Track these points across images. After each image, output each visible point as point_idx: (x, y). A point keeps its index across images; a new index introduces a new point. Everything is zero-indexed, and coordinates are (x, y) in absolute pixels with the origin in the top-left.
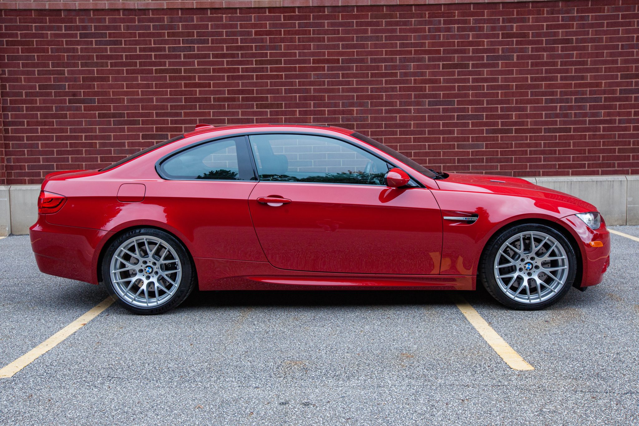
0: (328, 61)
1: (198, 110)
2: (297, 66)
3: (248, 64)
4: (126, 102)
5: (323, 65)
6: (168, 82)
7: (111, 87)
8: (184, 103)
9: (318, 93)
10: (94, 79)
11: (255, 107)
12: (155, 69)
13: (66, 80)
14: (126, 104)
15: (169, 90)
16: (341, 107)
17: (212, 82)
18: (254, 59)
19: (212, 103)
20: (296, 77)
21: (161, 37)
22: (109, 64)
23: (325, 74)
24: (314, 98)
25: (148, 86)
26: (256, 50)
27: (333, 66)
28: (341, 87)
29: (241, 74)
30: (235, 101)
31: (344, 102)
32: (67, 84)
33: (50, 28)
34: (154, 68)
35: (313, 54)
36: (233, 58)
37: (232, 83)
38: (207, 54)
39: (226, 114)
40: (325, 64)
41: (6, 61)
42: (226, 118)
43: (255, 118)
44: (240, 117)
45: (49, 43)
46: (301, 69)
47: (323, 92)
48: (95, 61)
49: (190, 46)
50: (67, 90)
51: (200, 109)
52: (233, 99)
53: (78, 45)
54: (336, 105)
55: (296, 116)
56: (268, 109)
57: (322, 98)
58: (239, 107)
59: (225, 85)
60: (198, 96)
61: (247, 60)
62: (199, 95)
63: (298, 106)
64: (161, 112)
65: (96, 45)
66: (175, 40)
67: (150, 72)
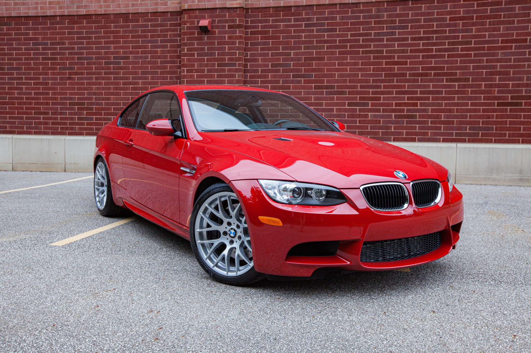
0: (516, 41)
1: (395, 84)
2: (486, 46)
3: (442, 45)
4: (336, 77)
5: (511, 45)
6: (372, 60)
7: (326, 65)
8: (383, 78)
9: (504, 68)
10: (313, 59)
11: (445, 81)
12: (362, 51)
13: (292, 59)
14: (336, 78)
15: (372, 67)
16: (525, 80)
17: (408, 60)
18: (447, 41)
19: (408, 77)
20: (485, 55)
21: (369, 25)
22: (325, 47)
23: (512, 52)
24: (500, 73)
25: (356, 64)
26: (449, 33)
27: (520, 45)
28: (526, 63)
29: (434, 53)
30: (427, 76)
31: (528, 76)
32: (292, 63)
33: (283, 21)
34: (361, 50)
35: (501, 35)
36: (429, 40)
37: (426, 61)
38: (406, 37)
39: (419, 87)
40: (513, 43)
41: (249, 46)
42: (419, 90)
43: (444, 90)
44: (431, 89)
45: (281, 32)
46: (489, 48)
47: (509, 68)
48: (315, 44)
49: (392, 32)
50: (292, 68)
51: (397, 82)
52: (426, 75)
53: (303, 33)
54: (521, 79)
55: (481, 89)
56: (456, 82)
57: (508, 73)
58: (431, 81)
59: (420, 63)
60: (396, 72)
61: (441, 42)
62: (397, 71)
63: (484, 80)
64: (364, 85)
65: (316, 33)
66: (380, 27)
67: (358, 52)
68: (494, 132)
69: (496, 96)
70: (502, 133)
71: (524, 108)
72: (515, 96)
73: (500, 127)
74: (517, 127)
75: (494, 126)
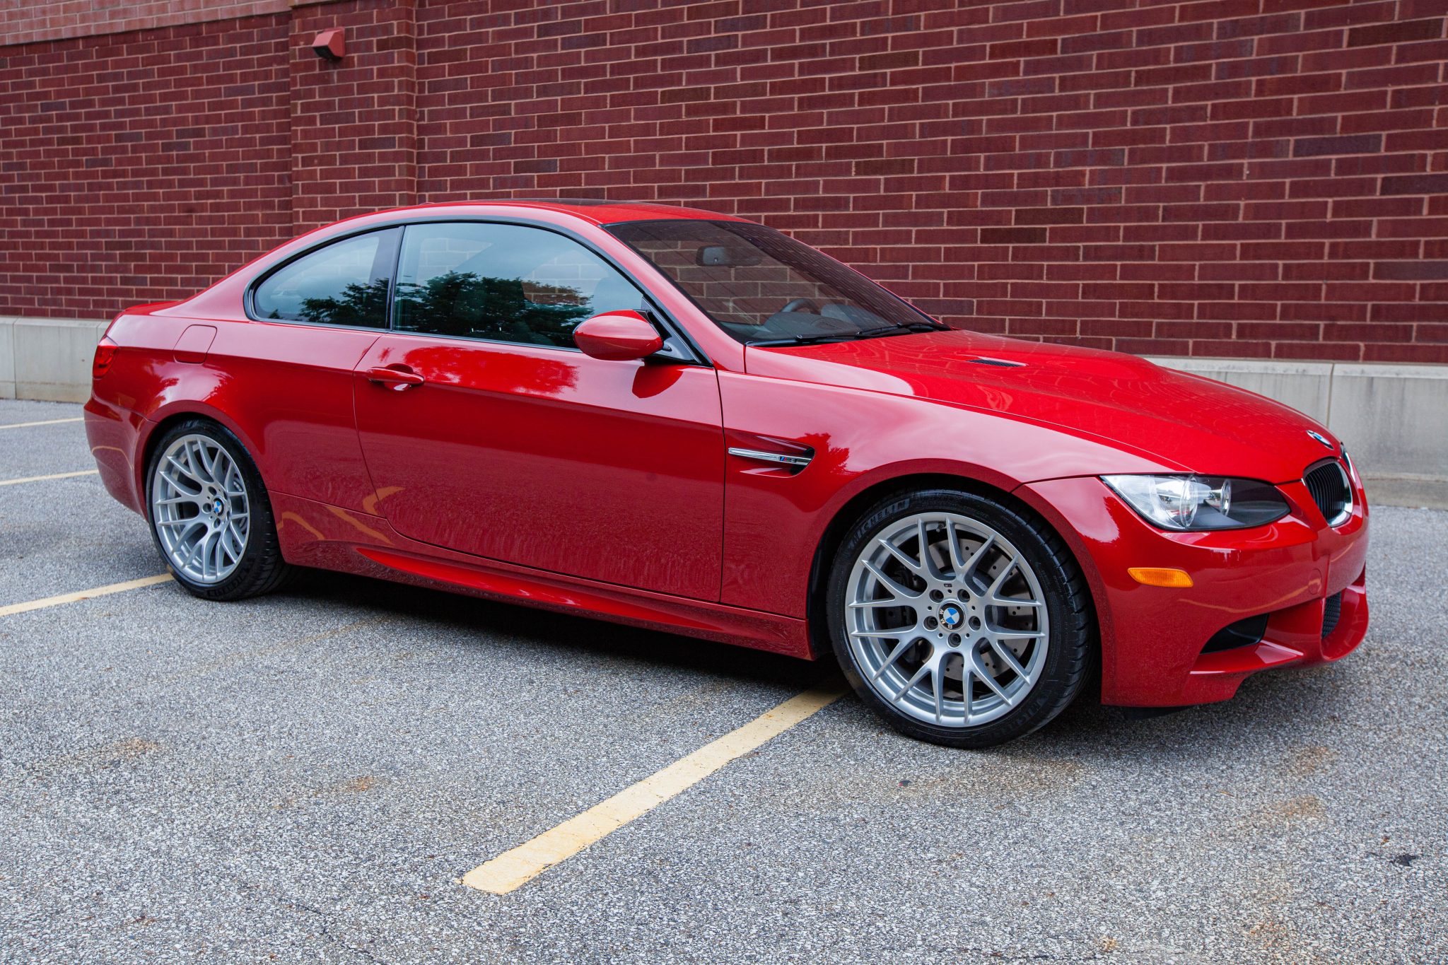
0: (1027, 49)
1: (737, 181)
2: (953, 65)
3: (844, 70)
4: (607, 166)
5: (1014, 60)
6: (684, 118)
7: (584, 134)
8: (710, 166)
9: (997, 131)
10: (555, 120)
11: (854, 169)
12: (662, 92)
13: (514, 123)
14: (607, 170)
15: (684, 136)
16: (1052, 165)
17: (767, 115)
18: (858, 56)
19: (766, 163)
20: (950, 93)
21: (675, 20)
22: (582, 86)
23: (1018, 81)
24: (987, 145)
25: (648, 130)
26: (862, 34)
27: (1039, 60)
28: (1055, 114)
29: (827, 92)
30: (811, 158)
31: (1060, 153)
32: (513, 131)
33: (493, 22)
34: (660, 90)
35: (992, 33)
36: (814, 56)
37: (807, 114)
38: (760, 50)
39: (792, 188)
40: (1021, 56)
41: (426, 93)
42: (792, 197)
43: (852, 196)
44: (821, 194)
45: (490, 52)
46: (961, 73)
47: (1011, 130)
48: (560, 82)
49: (729, 36)
50: (513, 145)
51: (741, 177)
52: (809, 154)
53: (534, 51)
54: (1041, 161)
55: (942, 192)
56: (882, 174)
57: (1007, 144)
58: (820, 171)
59: (794, 120)
60: (738, 148)
61: (843, 59)
62: (741, 146)
63: (948, 165)
64: (667, 187)
65: (562, 49)
66: (701, 23)
67: (652, 98)
68: (975, 316)
69: (977, 212)
70: (995, 319)
71: (1049, 248)
72: (1026, 210)
73: (988, 302)
74: (1030, 304)
75: (975, 300)
